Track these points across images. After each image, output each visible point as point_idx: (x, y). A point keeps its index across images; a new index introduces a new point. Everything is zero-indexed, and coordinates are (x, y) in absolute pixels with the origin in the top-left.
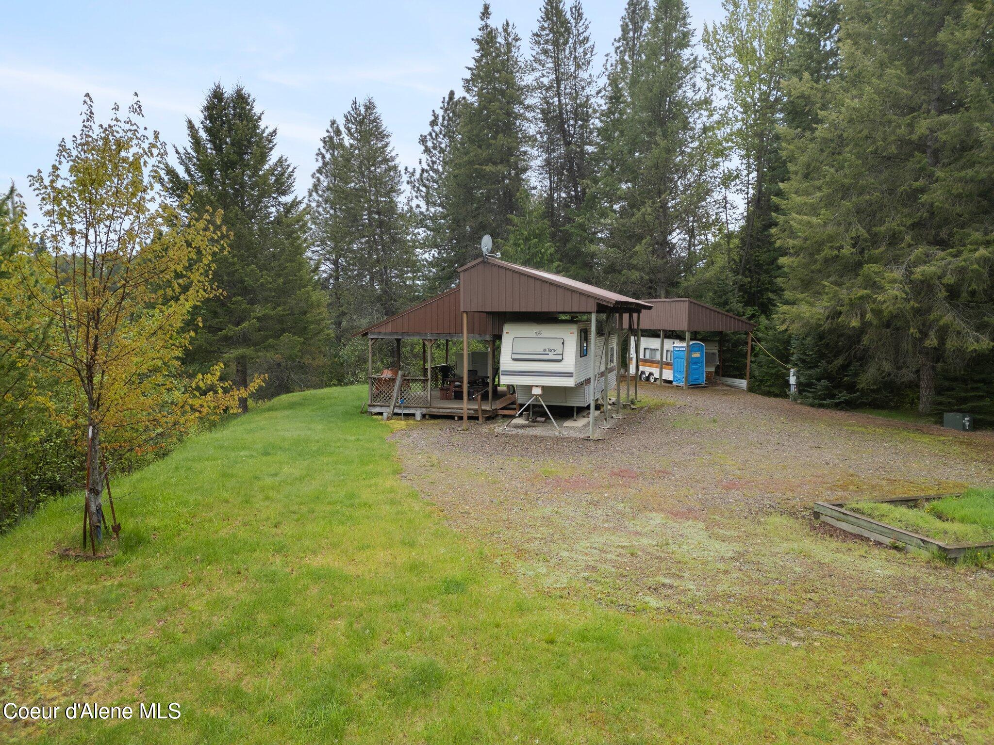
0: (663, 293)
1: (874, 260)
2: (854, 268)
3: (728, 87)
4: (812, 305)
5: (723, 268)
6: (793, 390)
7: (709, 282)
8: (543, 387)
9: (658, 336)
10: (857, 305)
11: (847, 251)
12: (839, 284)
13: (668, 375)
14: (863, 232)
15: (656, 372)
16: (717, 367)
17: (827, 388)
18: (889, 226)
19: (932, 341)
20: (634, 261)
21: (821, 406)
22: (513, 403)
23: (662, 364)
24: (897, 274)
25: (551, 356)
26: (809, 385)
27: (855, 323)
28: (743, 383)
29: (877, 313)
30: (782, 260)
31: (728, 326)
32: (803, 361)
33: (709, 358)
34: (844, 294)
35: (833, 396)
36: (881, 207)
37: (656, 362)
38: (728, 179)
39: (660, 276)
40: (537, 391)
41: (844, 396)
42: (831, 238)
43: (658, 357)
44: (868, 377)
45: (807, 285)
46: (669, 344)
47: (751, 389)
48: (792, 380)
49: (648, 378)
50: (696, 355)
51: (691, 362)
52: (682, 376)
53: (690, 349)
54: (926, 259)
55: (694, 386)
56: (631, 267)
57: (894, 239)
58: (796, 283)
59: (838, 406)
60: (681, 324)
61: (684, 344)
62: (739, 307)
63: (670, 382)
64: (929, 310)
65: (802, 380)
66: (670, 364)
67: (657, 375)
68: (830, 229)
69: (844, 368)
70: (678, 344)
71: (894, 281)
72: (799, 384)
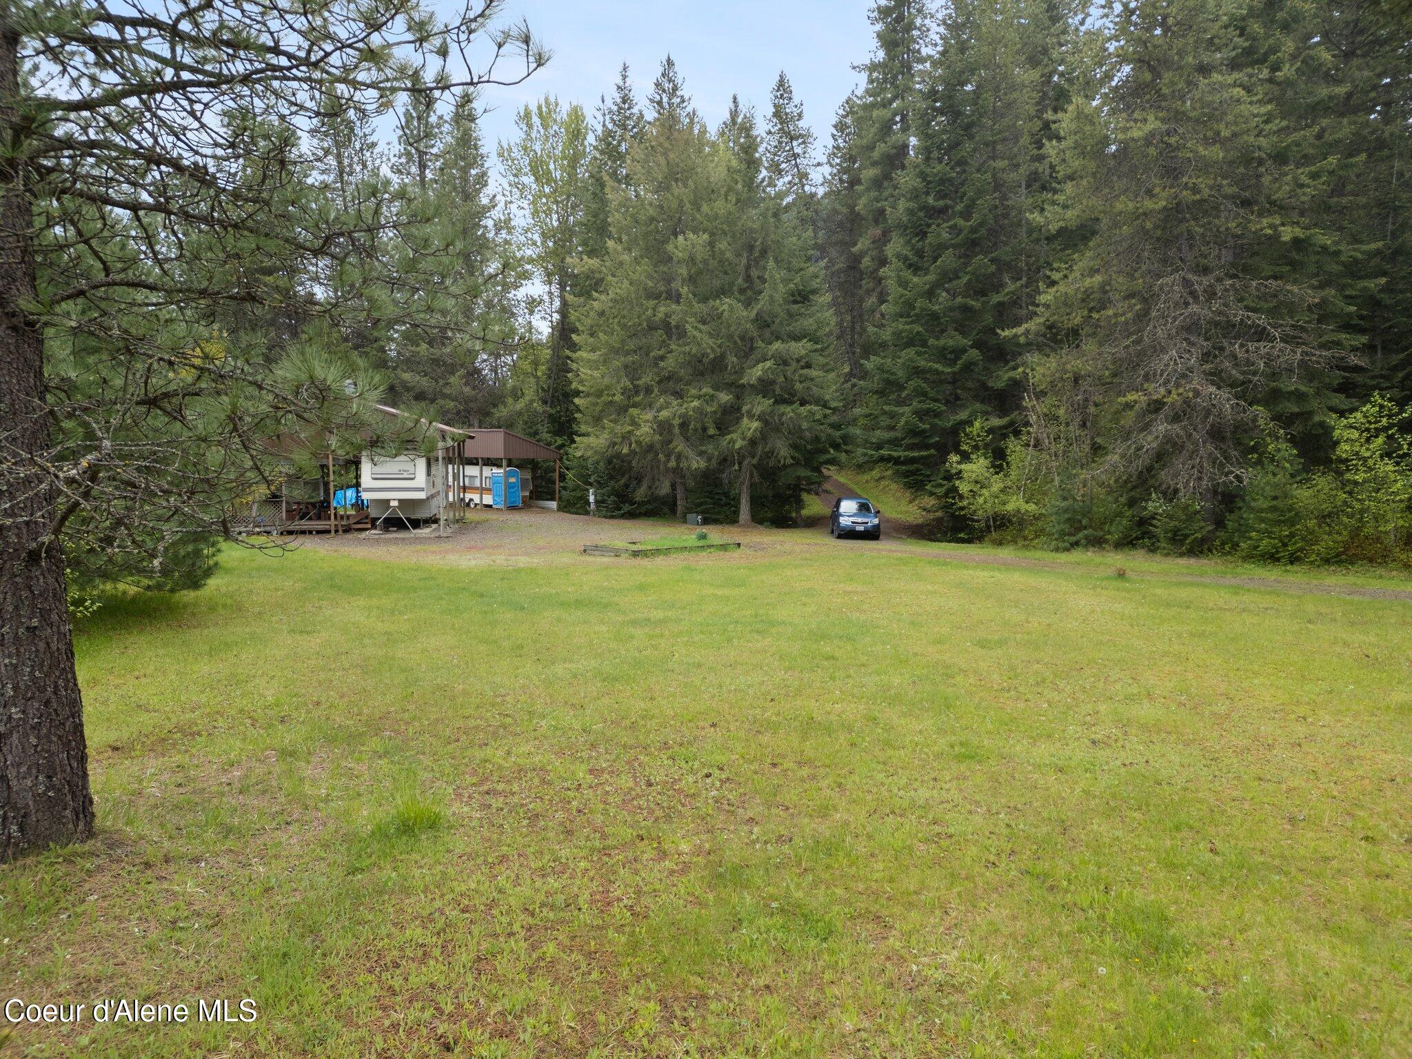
0: (476, 425)
1: (635, 406)
2: (623, 410)
3: (526, 206)
4: (597, 437)
5: (532, 401)
6: (593, 506)
7: (520, 414)
8: (400, 500)
9: (477, 464)
10: (626, 437)
11: (618, 398)
12: (615, 421)
13: (488, 499)
14: (628, 383)
15: (476, 498)
16: (531, 492)
17: (614, 502)
18: (645, 380)
19: (672, 464)
20: (447, 391)
21: (612, 517)
22: (367, 517)
23: (482, 490)
24: (649, 416)
25: (405, 476)
26: (603, 501)
27: (625, 451)
28: (553, 505)
29: (639, 443)
30: (577, 401)
31: (540, 455)
32: (598, 482)
33: (524, 483)
34: (618, 429)
35: (620, 509)
36: (641, 366)
37: (477, 489)
38: (533, 304)
39: (472, 405)
40: (394, 504)
41: (626, 508)
42: (608, 387)
43: (477, 484)
44: (641, 493)
45: (597, 420)
46: (487, 471)
47: (560, 509)
48: (592, 499)
49: (468, 505)
50: (512, 480)
51: (509, 486)
52: (501, 499)
53: (507, 475)
54: (667, 405)
55: (512, 508)
56: (445, 396)
57: (648, 390)
58: (590, 419)
59: (623, 516)
60: (498, 451)
61: (501, 471)
62: (546, 436)
63: (490, 506)
64: (671, 442)
65: (599, 498)
66: (489, 490)
67: (477, 500)
68: (607, 381)
69: (627, 486)
70: (495, 470)
71: (647, 421)
72: (596, 502)
